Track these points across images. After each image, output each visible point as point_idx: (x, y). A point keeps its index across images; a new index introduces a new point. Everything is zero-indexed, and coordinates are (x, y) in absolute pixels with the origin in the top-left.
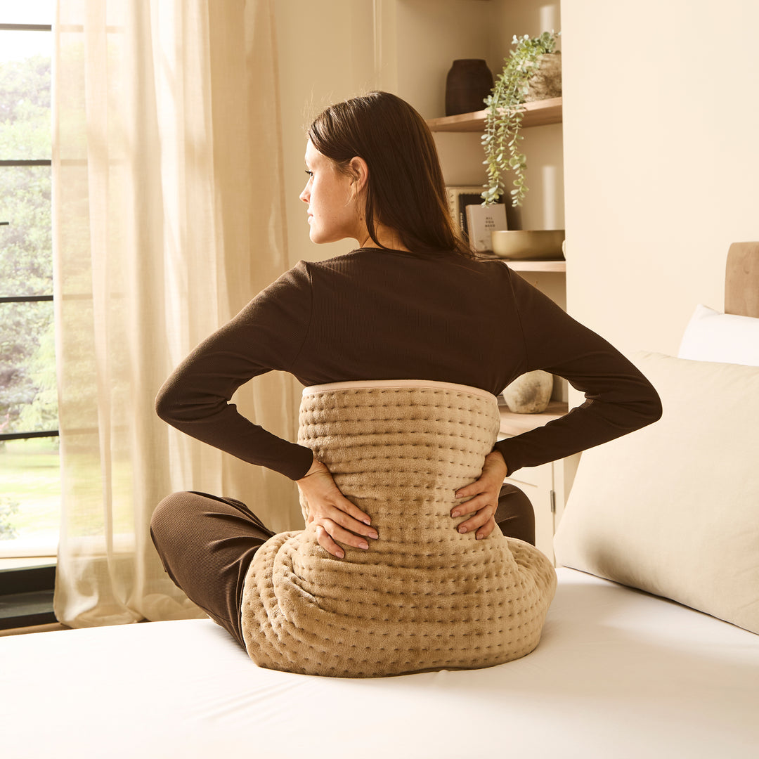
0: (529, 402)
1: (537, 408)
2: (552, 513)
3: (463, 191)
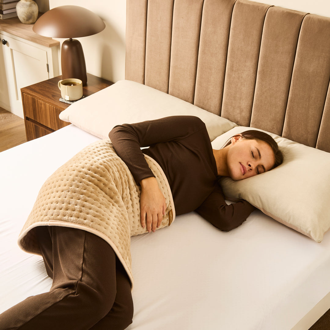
0: (30, 19)
2: (48, 64)
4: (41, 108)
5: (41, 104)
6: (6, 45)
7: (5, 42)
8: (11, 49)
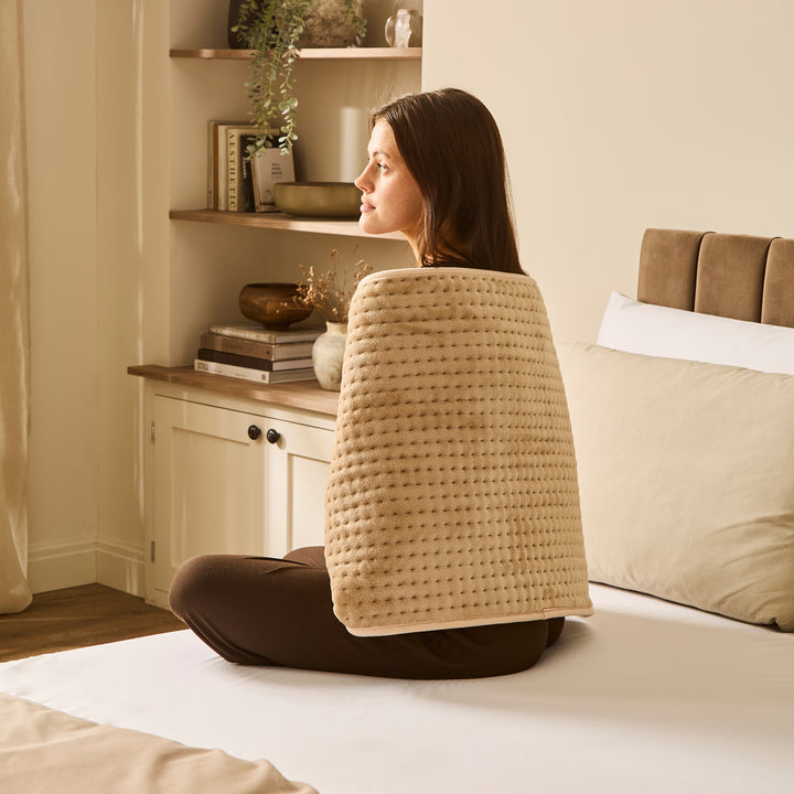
3: (244, 131)
6: (276, 443)
7: (275, 438)
8: (290, 455)
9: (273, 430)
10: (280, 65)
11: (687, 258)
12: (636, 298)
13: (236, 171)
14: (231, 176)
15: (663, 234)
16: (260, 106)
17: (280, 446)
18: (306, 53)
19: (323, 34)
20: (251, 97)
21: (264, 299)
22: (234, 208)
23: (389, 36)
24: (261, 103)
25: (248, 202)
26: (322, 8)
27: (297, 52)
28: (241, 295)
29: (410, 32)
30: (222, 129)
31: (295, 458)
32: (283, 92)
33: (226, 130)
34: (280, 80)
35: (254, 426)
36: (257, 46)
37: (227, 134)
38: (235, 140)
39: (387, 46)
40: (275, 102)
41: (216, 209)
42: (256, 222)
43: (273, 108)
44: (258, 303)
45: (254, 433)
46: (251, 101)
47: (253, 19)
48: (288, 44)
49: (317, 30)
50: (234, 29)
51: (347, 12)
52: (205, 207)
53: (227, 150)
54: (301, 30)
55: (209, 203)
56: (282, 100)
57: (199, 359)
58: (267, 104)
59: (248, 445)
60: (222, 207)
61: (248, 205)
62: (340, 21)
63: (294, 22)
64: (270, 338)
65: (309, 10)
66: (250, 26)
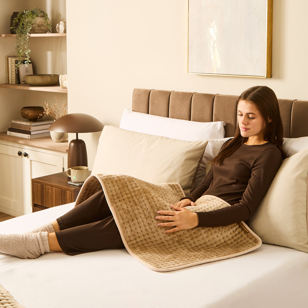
0: (61, 138)
1: (63, 140)
3: (16, 59)
4: (48, 192)
5: (49, 189)
6: (26, 157)
7: (26, 155)
8: (31, 160)
9: (25, 153)
10: (25, 39)
11: (147, 97)
12: (132, 110)
13: (14, 71)
14: (13, 73)
15: (139, 90)
16: (19, 52)
17: (28, 157)
18: (32, 35)
19: (38, 29)
20: (16, 49)
21: (28, 112)
22: (14, 83)
23: (57, 30)
24: (19, 51)
25: (18, 81)
26: (38, 21)
27: (30, 35)
28: (21, 111)
29: (64, 28)
30: (10, 58)
31: (32, 161)
32: (26, 47)
33: (11, 59)
34: (25, 44)
35: (19, 152)
36: (18, 33)
37: (11, 60)
38: (14, 62)
39: (57, 33)
40: (23, 50)
41: (9, 83)
42: (20, 87)
43: (23, 52)
44: (26, 113)
45: (20, 154)
46: (16, 50)
47: (17, 25)
48: (27, 32)
49: (36, 28)
50: (11, 28)
51: (45, 22)
52: (5, 83)
53: (11, 65)
54: (31, 28)
55: (6, 81)
56: (26, 50)
57: (9, 131)
58: (21, 51)
59: (18, 157)
60: (10, 83)
61: (18, 82)
62: (44, 25)
63: (29, 26)
64: (30, 124)
65: (33, 22)
66: (16, 27)
